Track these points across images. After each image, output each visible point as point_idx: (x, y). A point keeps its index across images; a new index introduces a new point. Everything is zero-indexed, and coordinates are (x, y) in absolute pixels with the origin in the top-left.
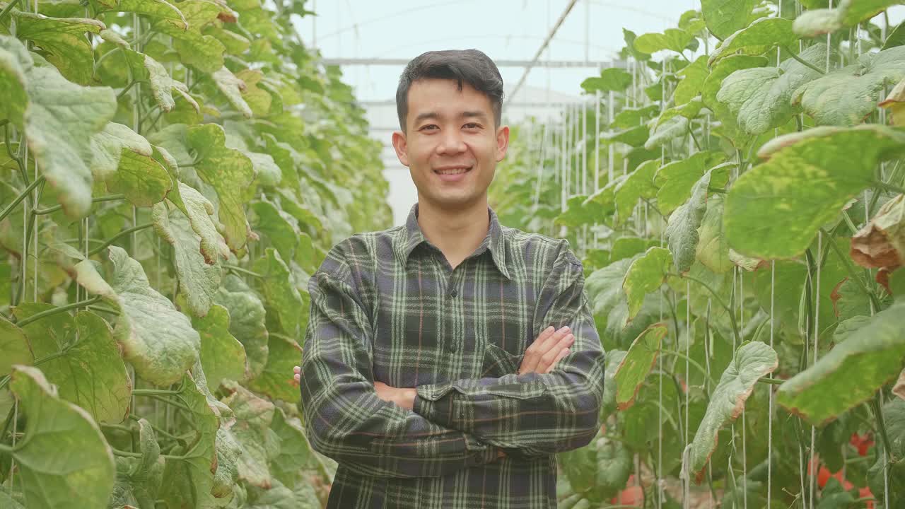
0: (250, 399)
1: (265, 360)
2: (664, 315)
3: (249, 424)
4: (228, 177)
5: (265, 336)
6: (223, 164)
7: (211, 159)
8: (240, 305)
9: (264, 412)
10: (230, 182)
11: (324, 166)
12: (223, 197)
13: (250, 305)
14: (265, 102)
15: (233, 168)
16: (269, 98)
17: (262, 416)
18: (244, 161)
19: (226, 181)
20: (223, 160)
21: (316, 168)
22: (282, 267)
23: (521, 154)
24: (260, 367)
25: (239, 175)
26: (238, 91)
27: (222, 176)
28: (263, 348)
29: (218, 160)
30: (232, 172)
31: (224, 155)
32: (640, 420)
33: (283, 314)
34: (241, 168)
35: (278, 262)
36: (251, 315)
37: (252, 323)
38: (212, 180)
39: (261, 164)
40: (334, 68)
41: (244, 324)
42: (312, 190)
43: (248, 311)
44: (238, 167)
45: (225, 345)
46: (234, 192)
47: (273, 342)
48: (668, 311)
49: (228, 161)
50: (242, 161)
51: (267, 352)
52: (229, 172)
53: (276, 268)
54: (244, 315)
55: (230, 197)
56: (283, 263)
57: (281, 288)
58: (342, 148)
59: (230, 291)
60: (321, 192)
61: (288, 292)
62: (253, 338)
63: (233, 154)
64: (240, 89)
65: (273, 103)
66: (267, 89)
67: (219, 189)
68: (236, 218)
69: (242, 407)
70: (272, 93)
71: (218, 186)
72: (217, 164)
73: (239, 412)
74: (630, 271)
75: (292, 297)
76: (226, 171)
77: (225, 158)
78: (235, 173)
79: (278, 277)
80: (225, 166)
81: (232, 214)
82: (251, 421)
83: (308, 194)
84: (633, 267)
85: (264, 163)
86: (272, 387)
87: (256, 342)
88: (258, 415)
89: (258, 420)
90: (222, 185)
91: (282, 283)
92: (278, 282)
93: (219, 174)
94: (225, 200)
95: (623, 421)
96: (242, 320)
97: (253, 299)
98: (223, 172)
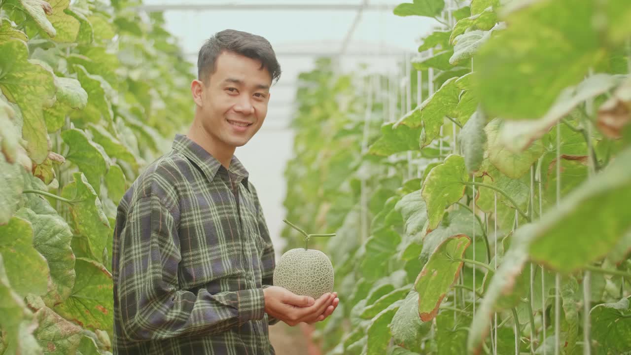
0: (57, 321)
1: (72, 284)
2: (477, 237)
3: (58, 346)
4: (32, 93)
5: (72, 259)
6: (26, 79)
7: (14, 74)
8: (47, 227)
9: (71, 334)
10: (33, 97)
11: (143, 110)
12: (25, 112)
13: (57, 228)
14: (73, 29)
15: (35, 83)
16: (78, 24)
17: (70, 339)
18: (45, 76)
19: (29, 96)
20: (26, 75)
21: (135, 112)
22: (89, 191)
23: (352, 103)
24: (67, 290)
25: (40, 89)
26: (43, 11)
27: (25, 91)
28: (70, 272)
29: (21, 76)
30: (34, 86)
31: (26, 70)
32: (452, 348)
33: (91, 239)
34: (43, 83)
35: (85, 185)
36: (57, 237)
37: (58, 245)
38: (15, 95)
39: (67, 87)
40: (157, 15)
41: (51, 246)
42: (128, 130)
43: (55, 233)
44: (40, 82)
45: (29, 260)
46: (36, 107)
47: (81, 267)
48: (480, 234)
49: (31, 76)
50: (44, 76)
51: (74, 276)
52: (32, 88)
53: (83, 193)
54: (51, 237)
55: (32, 112)
56: (89, 186)
57: (89, 212)
58: (166, 99)
59: (37, 213)
60: (139, 134)
61: (96, 215)
62: (59, 260)
63: (35, 69)
64: (46, 11)
65: (81, 31)
66: (76, 17)
67: (22, 105)
68: (38, 134)
69: (50, 328)
70: (81, 21)
71: (21, 101)
72: (20, 78)
73: (47, 333)
74: (430, 180)
75: (100, 220)
76: (28, 86)
77: (28, 73)
78: (38, 87)
79: (86, 201)
80: (28, 81)
81: (35, 130)
82: (59, 342)
83: (124, 134)
84: (432, 175)
85: (70, 86)
86: (82, 314)
87: (64, 265)
88: (66, 337)
89: (65, 342)
90: (25, 100)
91: (89, 207)
92: (86, 206)
93: (22, 89)
94: (28, 116)
95: (437, 351)
96: (49, 242)
97: (60, 222)
98: (26, 87)
